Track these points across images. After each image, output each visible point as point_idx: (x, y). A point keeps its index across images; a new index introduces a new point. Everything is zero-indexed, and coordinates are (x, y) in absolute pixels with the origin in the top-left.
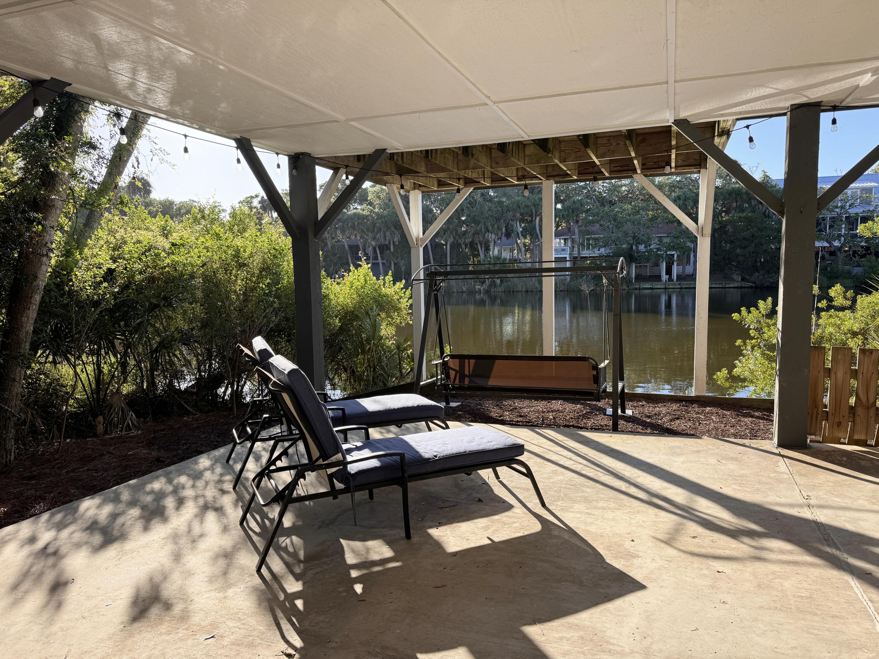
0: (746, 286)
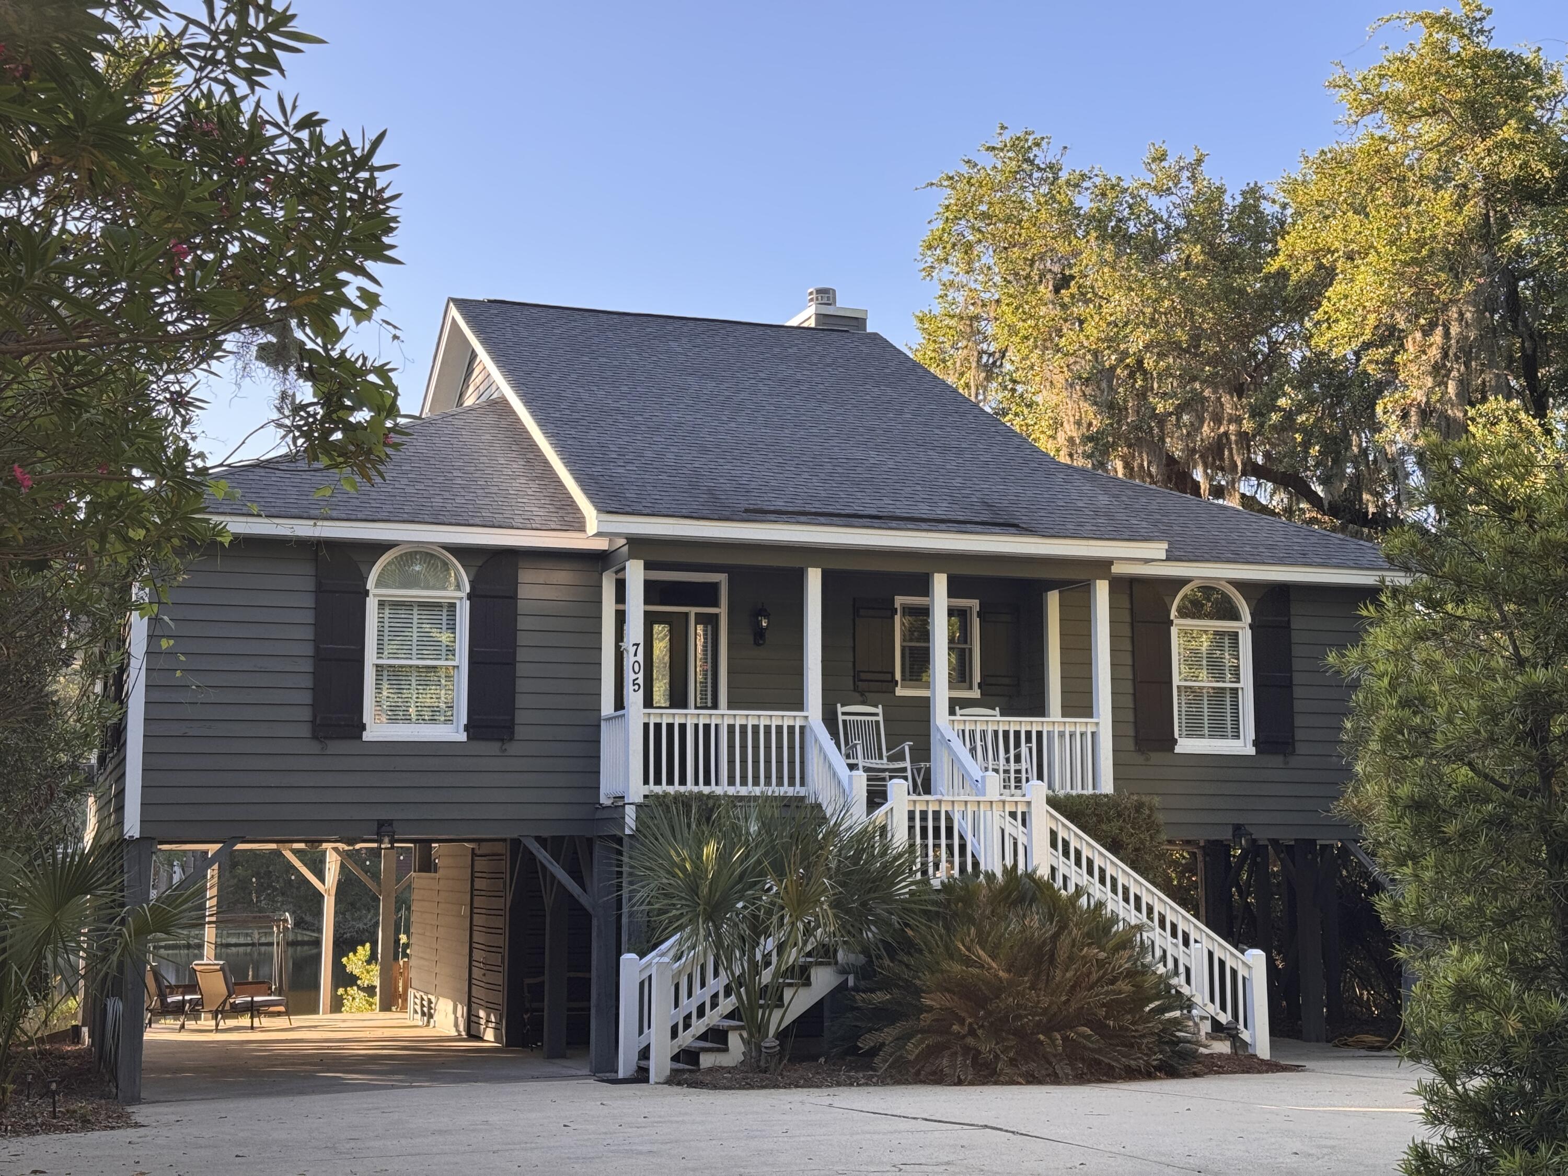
0: (306, 938)
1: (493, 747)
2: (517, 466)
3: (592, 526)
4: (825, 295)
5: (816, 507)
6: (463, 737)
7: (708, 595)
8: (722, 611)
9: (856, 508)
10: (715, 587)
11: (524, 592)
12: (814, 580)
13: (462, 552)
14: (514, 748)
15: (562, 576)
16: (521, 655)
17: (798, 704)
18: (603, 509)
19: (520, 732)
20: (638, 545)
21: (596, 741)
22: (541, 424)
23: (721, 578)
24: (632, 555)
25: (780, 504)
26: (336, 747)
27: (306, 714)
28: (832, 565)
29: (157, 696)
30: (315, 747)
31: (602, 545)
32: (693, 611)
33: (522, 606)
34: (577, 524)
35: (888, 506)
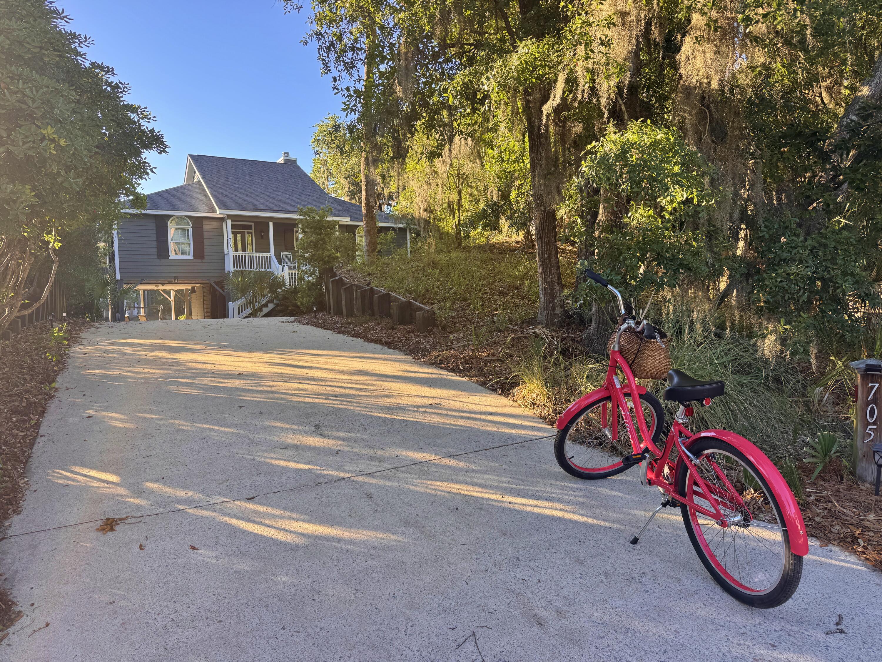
1: (200, 261)
2: (203, 197)
3: (218, 212)
4: (287, 154)
5: (271, 208)
6: (192, 258)
7: (250, 227)
8: (253, 231)
9: (280, 209)
10: (251, 226)
11: (204, 226)
12: (271, 224)
13: (190, 217)
14: (204, 261)
15: (214, 223)
16: (205, 240)
17: (269, 251)
18: (220, 208)
19: (206, 257)
20: (229, 216)
21: (224, 259)
22: (208, 188)
23: (253, 224)
24: (228, 219)
25: (262, 208)
26: (163, 260)
27: (156, 253)
28: (275, 221)
29: (121, 249)
30: (158, 260)
31: (222, 216)
32: (246, 231)
33: (205, 230)
34: (214, 211)
35: (288, 208)
